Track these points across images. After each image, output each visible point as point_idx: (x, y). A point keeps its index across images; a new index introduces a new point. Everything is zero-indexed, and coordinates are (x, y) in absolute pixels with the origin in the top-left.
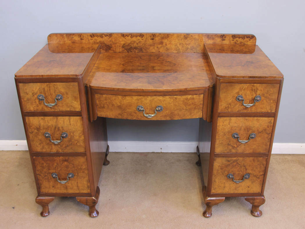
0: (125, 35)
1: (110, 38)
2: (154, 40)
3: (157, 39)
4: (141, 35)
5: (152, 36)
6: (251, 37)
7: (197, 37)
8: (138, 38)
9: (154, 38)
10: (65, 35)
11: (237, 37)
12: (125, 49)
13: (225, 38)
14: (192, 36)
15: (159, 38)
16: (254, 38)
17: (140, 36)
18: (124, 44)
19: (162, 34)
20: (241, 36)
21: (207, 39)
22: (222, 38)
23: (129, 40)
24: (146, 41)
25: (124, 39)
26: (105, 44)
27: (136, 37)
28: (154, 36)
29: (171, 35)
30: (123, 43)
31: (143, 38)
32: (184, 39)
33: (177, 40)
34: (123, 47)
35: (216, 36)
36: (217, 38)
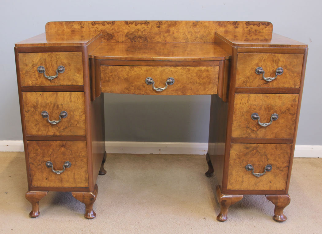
0: (129, 23)
1: (113, 26)
2: (160, 28)
3: (164, 27)
4: (147, 23)
5: (158, 24)
6: (266, 24)
7: (207, 24)
8: (143, 25)
9: (160, 25)
10: (64, 23)
11: (252, 24)
12: (128, 38)
13: (238, 25)
14: (201, 23)
15: (166, 25)
16: (271, 24)
17: (145, 24)
18: (128, 33)
19: (169, 22)
20: (255, 23)
21: (218, 27)
22: (234, 26)
23: (133, 28)
24: (151, 29)
25: (127, 27)
26: (107, 33)
27: (141, 25)
28: (160, 24)
29: (179, 23)
30: (126, 31)
31: (148, 26)
32: (193, 27)
33: (185, 28)
34: (126, 36)
35: (228, 23)
36: (229, 26)
